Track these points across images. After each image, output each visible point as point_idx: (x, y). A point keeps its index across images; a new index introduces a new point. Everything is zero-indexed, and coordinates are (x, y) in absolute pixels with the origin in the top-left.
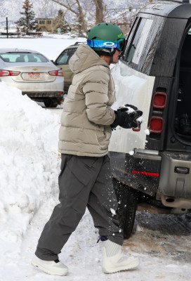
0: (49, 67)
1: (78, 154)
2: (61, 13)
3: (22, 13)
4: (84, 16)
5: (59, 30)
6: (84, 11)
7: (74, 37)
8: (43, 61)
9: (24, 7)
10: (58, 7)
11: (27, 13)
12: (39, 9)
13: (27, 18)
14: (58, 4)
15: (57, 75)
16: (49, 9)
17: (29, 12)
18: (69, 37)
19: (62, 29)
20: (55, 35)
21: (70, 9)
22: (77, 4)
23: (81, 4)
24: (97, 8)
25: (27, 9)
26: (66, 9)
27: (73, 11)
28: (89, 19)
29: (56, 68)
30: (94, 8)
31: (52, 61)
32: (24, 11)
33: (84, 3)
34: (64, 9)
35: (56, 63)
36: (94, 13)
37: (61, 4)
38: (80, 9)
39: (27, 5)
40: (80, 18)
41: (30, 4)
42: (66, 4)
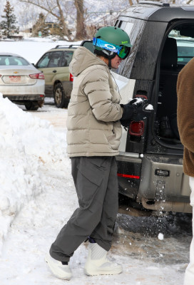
0: (30, 71)
2: (42, 16)
3: (3, 17)
4: (65, 19)
5: (40, 33)
6: (64, 14)
7: (55, 40)
8: (24, 65)
9: (5, 11)
10: (39, 10)
11: (8, 17)
12: (21, 13)
13: (9, 21)
14: (39, 8)
15: (38, 78)
16: (30, 12)
17: (10, 15)
18: (50, 40)
19: (43, 32)
20: (36, 39)
21: (51, 13)
22: (58, 8)
23: (62, 8)
24: (78, 11)
25: (8, 13)
26: (46, 12)
27: (54, 15)
28: (70, 23)
29: (37, 71)
30: (75, 11)
31: (33, 64)
32: (5, 14)
33: (65, 6)
34: (45, 12)
35: (37, 66)
36: (74, 16)
37: (42, 7)
38: (61, 12)
39: (8, 9)
40: (61, 21)
41: (11, 7)
42: (47, 8)
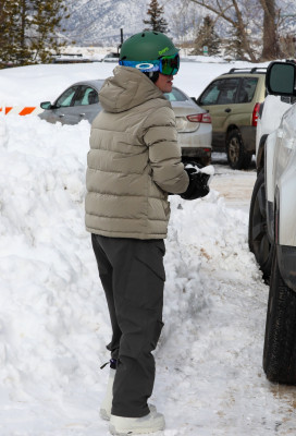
0: (189, 110)
1: (142, 237)
2: (208, 21)
3: (146, 22)
4: (245, 26)
5: (206, 48)
6: (244, 18)
7: (229, 60)
8: (178, 100)
9: (149, 13)
10: (204, 12)
11: (153, 22)
12: (174, 16)
13: (155, 29)
14: (204, 8)
15: (200, 121)
16: (189, 15)
17: (157, 19)
18: (221, 60)
19: (210, 47)
21: (224, 16)
22: (233, 8)
23: (240, 7)
24: (265, 13)
25: (154, 16)
26: (216, 15)
27: (228, 19)
28: (254, 32)
29: (200, 110)
30: (262, 14)
31: (193, 99)
32: (148, 18)
33: (246, 5)
34: (213, 15)
35: (200, 102)
36: (260, 22)
37: (208, 7)
38: (238, 14)
39: (155, 10)
40: (239, 29)
41: (159, 7)
42: (215, 6)
